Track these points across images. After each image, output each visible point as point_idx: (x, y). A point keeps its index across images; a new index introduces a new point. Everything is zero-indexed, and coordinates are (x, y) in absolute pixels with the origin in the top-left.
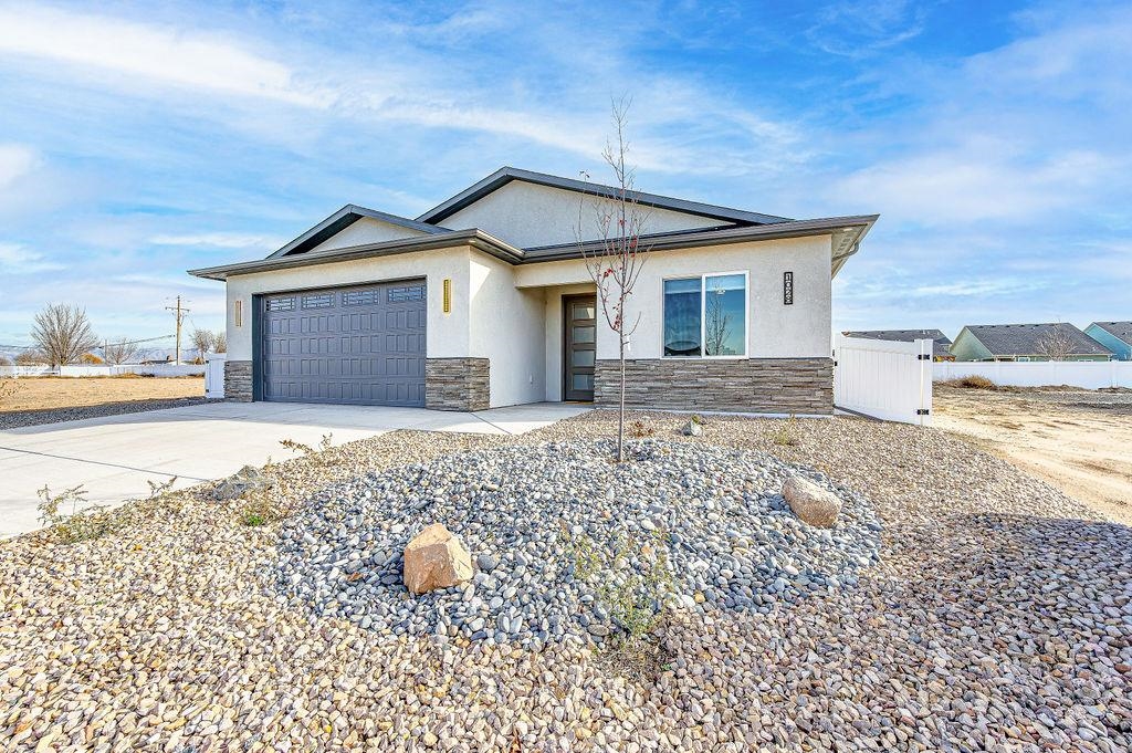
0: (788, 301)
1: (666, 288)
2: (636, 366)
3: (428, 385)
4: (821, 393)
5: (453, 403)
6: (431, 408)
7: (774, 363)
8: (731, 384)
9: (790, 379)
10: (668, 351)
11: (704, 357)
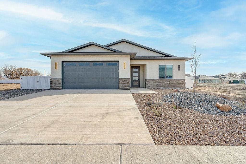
0: (179, 70)
1: (159, 66)
2: (154, 80)
3: (120, 84)
4: (184, 85)
5: (126, 88)
6: (120, 89)
7: (177, 80)
8: (170, 83)
9: (179, 82)
10: (160, 78)
11: (166, 79)
